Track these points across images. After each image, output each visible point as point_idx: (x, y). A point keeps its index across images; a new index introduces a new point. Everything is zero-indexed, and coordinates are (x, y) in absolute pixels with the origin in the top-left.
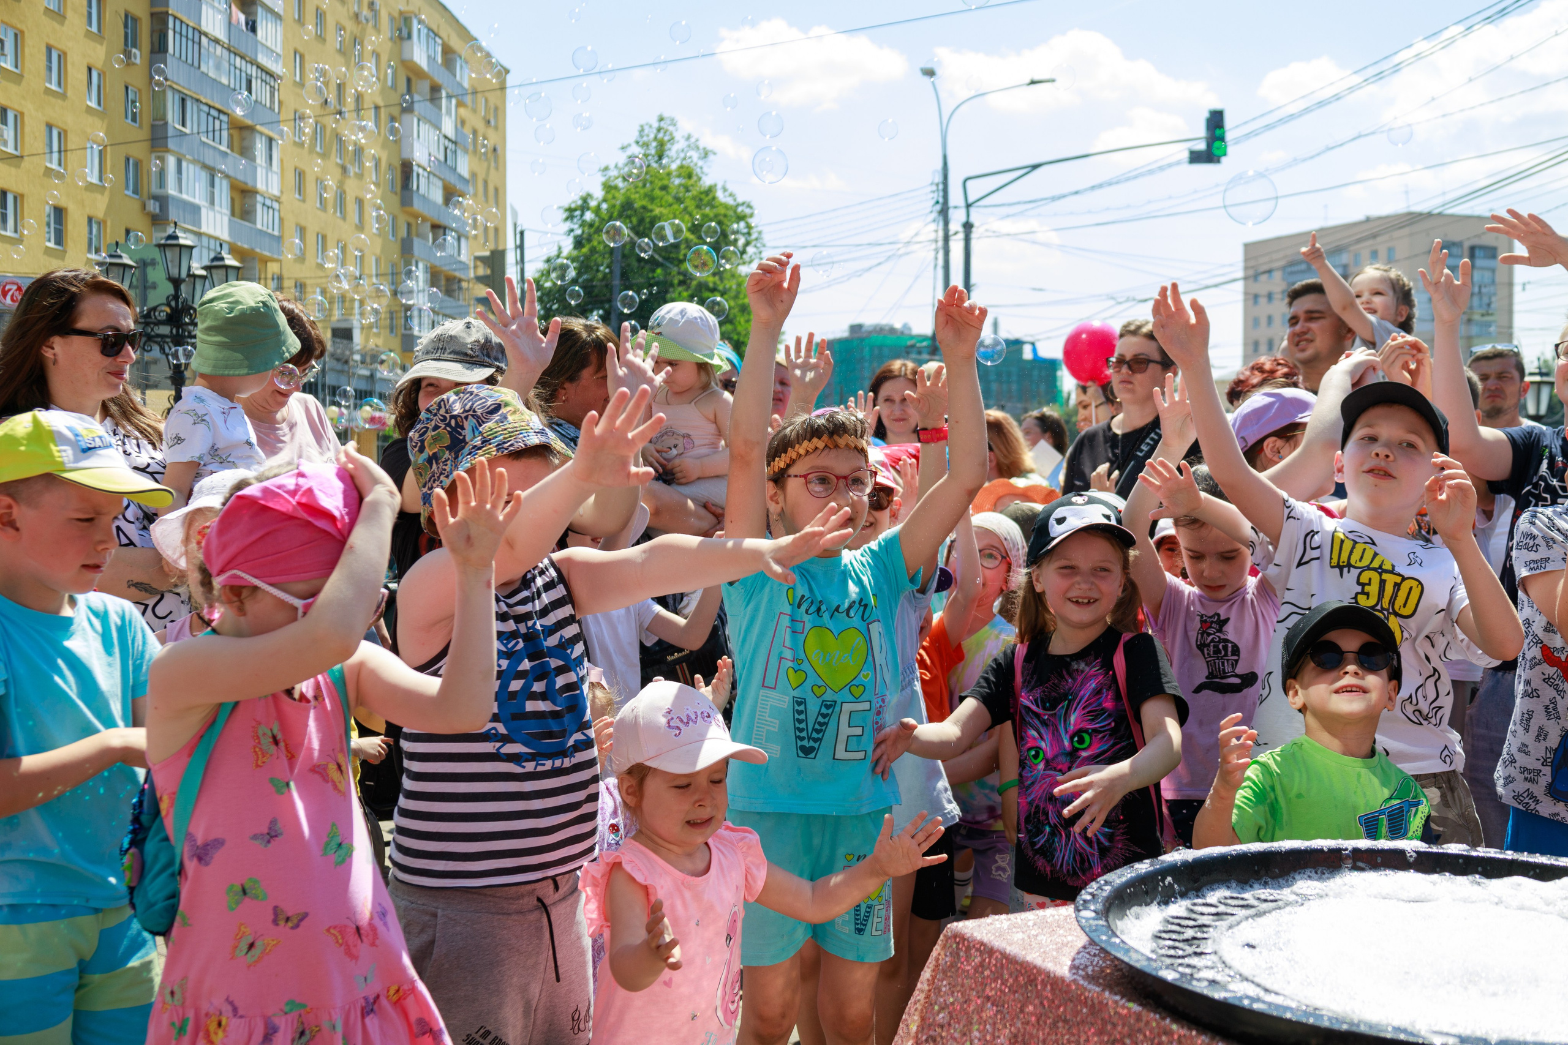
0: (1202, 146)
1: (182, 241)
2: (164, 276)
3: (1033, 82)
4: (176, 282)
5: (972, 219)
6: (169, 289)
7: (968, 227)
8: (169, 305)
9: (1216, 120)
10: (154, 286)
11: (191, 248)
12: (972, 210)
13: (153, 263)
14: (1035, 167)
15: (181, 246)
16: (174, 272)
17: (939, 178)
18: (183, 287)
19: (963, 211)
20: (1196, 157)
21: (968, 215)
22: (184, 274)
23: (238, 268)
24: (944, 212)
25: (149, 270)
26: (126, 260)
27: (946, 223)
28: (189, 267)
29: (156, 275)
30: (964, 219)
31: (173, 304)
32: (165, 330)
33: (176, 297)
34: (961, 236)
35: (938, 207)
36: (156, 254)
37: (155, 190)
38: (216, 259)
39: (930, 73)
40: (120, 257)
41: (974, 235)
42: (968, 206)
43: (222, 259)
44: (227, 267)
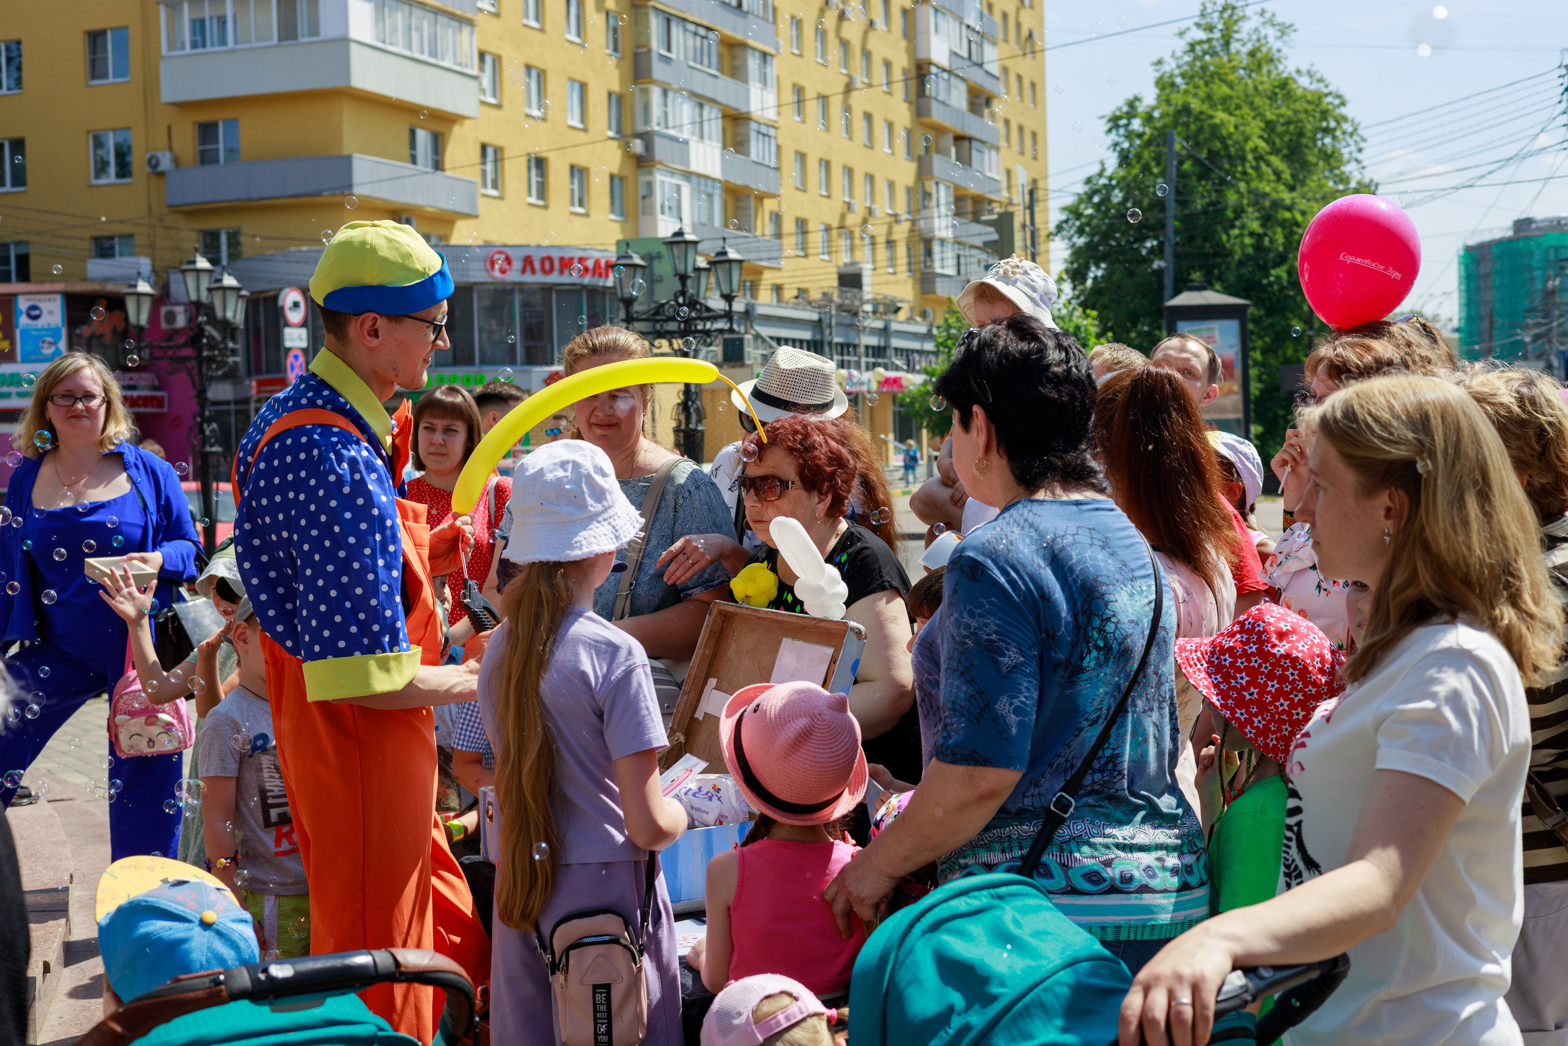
1: (687, 237)
2: (671, 272)
4: (683, 278)
6: (676, 285)
8: (676, 301)
10: (660, 280)
11: (696, 243)
13: (659, 256)
15: (687, 242)
16: (681, 268)
18: (689, 282)
22: (689, 269)
23: (740, 262)
25: (656, 263)
26: (637, 260)
28: (695, 262)
29: (663, 268)
31: (680, 299)
32: (672, 326)
33: (683, 293)
36: (664, 250)
37: (641, 128)
38: (719, 254)
40: (631, 257)
43: (725, 253)
44: (730, 261)
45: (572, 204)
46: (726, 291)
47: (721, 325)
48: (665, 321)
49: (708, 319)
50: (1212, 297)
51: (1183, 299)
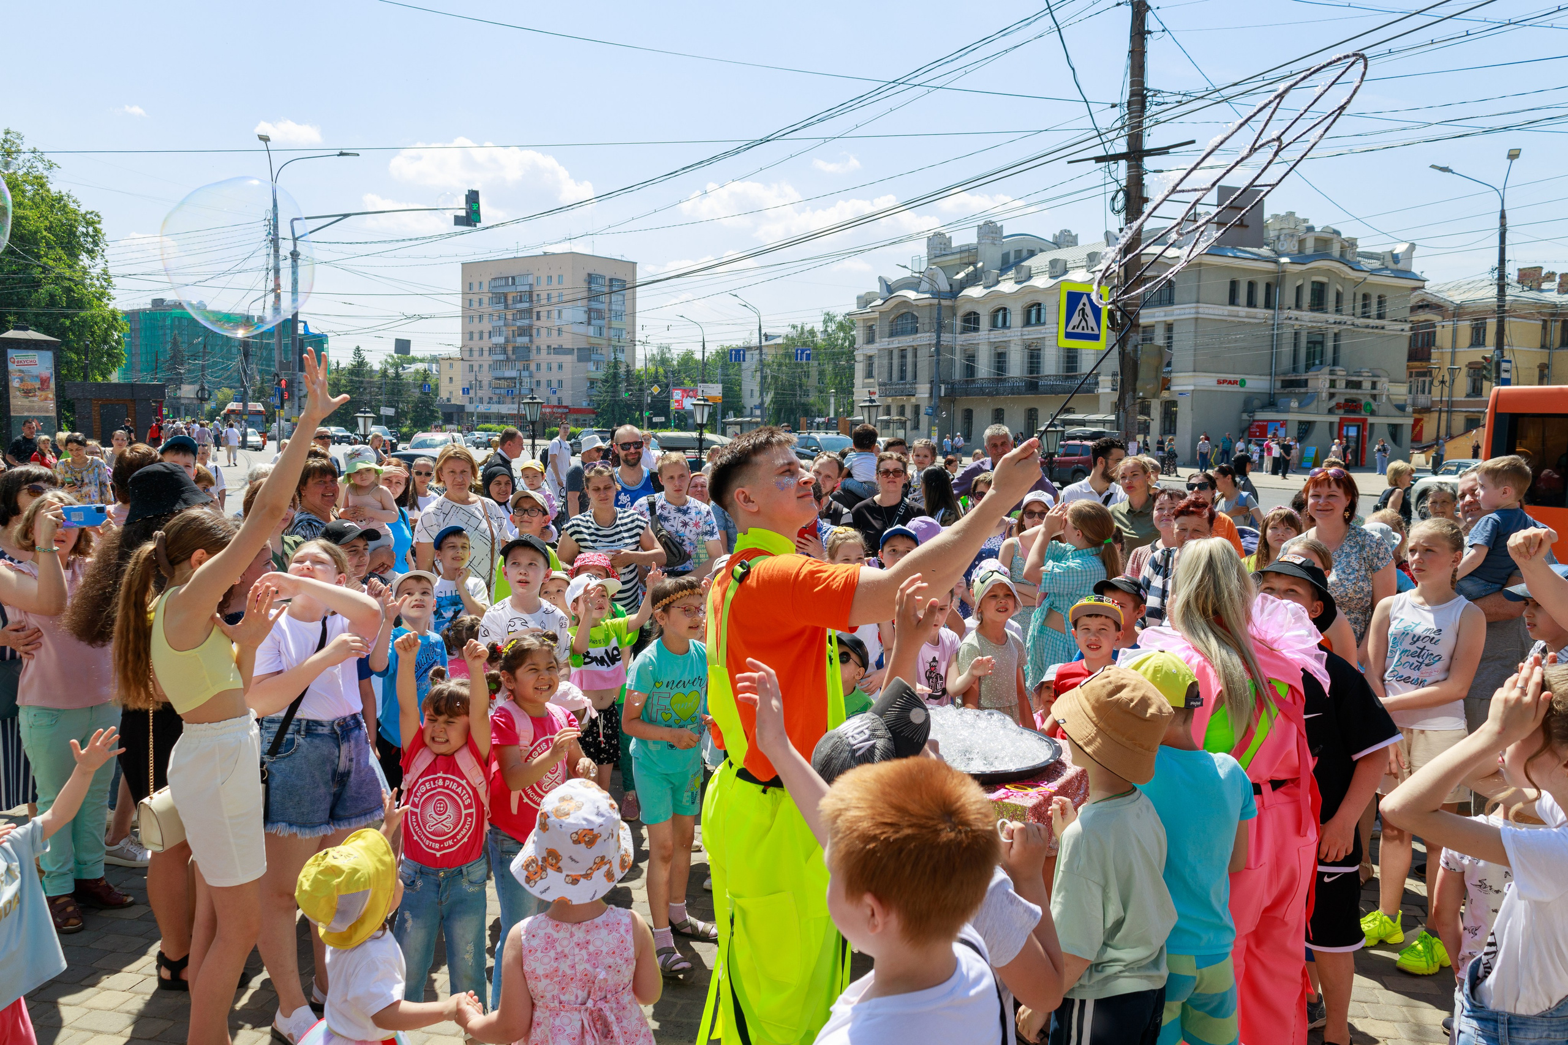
0: (463, 213)
3: (341, 154)
5: (298, 249)
7: (295, 255)
9: (473, 197)
12: (298, 242)
14: (346, 216)
17: (270, 216)
19: (291, 242)
20: (458, 221)
21: (295, 245)
24: (275, 241)
27: (277, 251)
30: (291, 248)
34: (289, 261)
35: (270, 237)
39: (265, 139)
42: (295, 239)
50: (32, 335)
51: (11, 334)
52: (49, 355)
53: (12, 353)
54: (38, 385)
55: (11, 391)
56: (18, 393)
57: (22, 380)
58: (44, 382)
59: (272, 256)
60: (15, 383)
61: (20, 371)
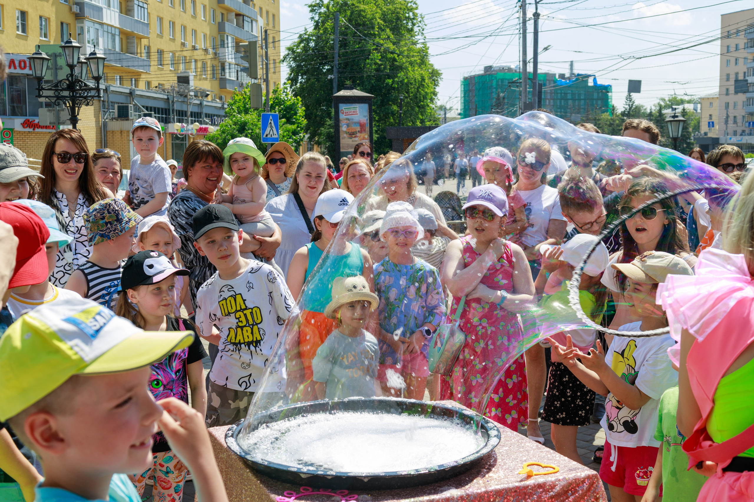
1: (74, 44)
2: (65, 63)
4: (72, 67)
5: (539, 11)
6: (68, 71)
7: (536, 15)
8: (68, 79)
10: (61, 68)
11: (79, 47)
12: (539, 6)
13: (60, 55)
15: (73, 47)
16: (70, 61)
18: (75, 69)
19: (534, 6)
21: (537, 9)
22: (75, 62)
23: (103, 58)
24: (523, 7)
25: (58, 59)
26: (44, 56)
27: (524, 14)
28: (79, 58)
29: (61, 62)
30: (534, 11)
31: (70, 79)
32: (66, 93)
33: (72, 75)
34: (532, 22)
35: (520, 4)
36: (60, 50)
38: (91, 54)
40: (41, 54)
41: (540, 21)
42: (537, 3)
43: (95, 54)
44: (98, 58)
45: (41, 36)
46: (96, 75)
47: (93, 93)
48: (61, 90)
49: (86, 90)
50: (356, 93)
51: (342, 93)
52: (366, 106)
53: (343, 107)
54: (358, 128)
55: (341, 134)
56: (345, 135)
57: (348, 125)
58: (362, 126)
59: (521, 19)
60: (344, 128)
61: (348, 119)
